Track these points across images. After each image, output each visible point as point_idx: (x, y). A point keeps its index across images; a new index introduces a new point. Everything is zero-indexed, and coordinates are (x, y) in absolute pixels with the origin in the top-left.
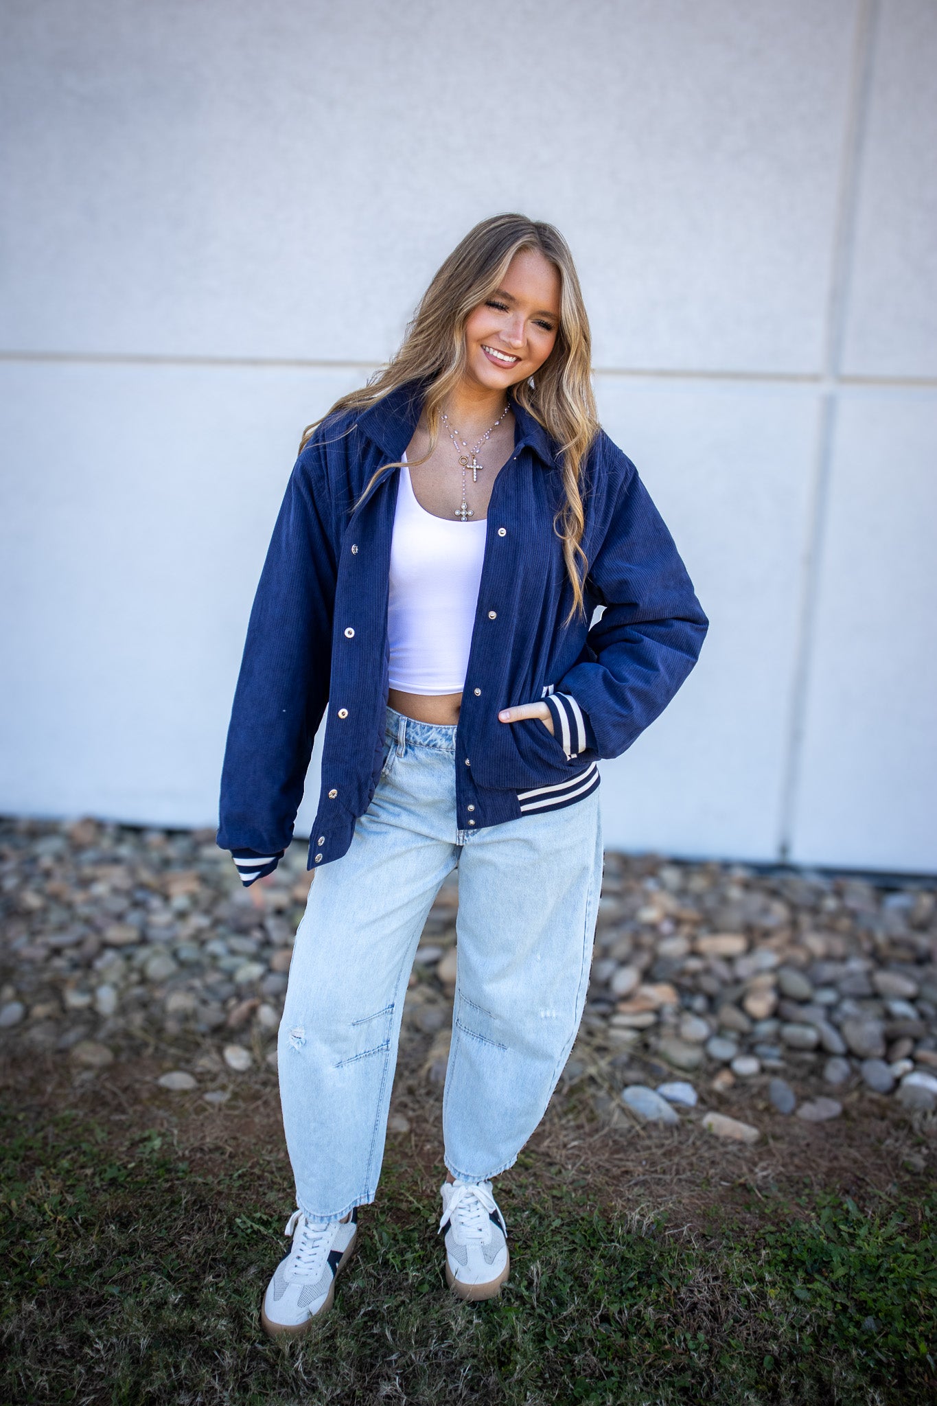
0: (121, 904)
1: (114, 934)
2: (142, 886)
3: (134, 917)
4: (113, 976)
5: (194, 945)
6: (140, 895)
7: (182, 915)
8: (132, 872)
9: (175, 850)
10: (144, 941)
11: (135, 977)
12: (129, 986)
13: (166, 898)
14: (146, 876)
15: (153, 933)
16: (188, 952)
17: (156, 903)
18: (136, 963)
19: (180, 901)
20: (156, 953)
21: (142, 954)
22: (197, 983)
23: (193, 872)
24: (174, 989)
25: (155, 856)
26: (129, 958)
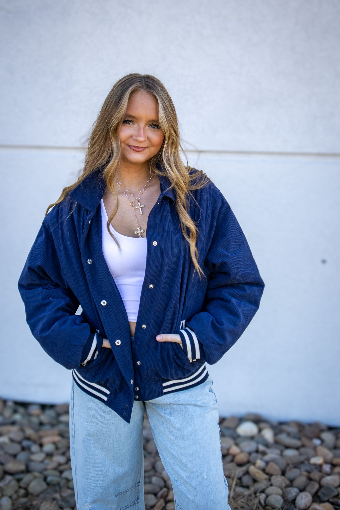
0: (16, 448)
1: (11, 466)
2: (28, 439)
3: (22, 456)
4: (10, 491)
5: (56, 473)
6: (25, 443)
7: (50, 455)
8: (22, 430)
9: (45, 417)
10: (28, 471)
11: (22, 492)
12: (19, 497)
13: (41, 445)
14: (29, 432)
15: (33, 466)
16: (53, 477)
17: (35, 448)
18: (22, 484)
19: (48, 447)
20: (35, 478)
21: (27, 478)
22: (57, 496)
23: (56, 430)
24: (44, 499)
25: (35, 420)
26: (19, 480)
